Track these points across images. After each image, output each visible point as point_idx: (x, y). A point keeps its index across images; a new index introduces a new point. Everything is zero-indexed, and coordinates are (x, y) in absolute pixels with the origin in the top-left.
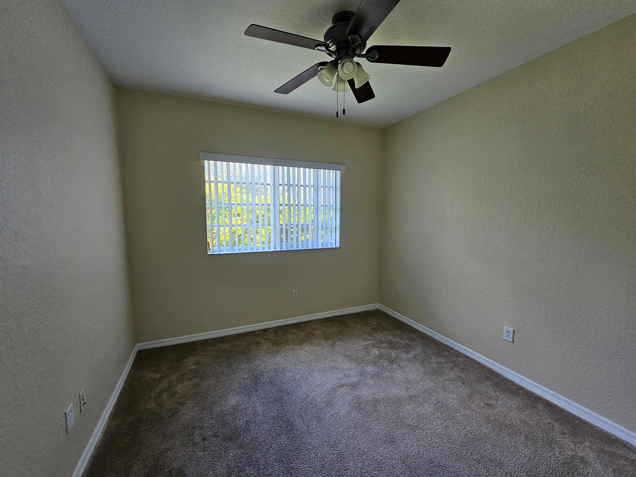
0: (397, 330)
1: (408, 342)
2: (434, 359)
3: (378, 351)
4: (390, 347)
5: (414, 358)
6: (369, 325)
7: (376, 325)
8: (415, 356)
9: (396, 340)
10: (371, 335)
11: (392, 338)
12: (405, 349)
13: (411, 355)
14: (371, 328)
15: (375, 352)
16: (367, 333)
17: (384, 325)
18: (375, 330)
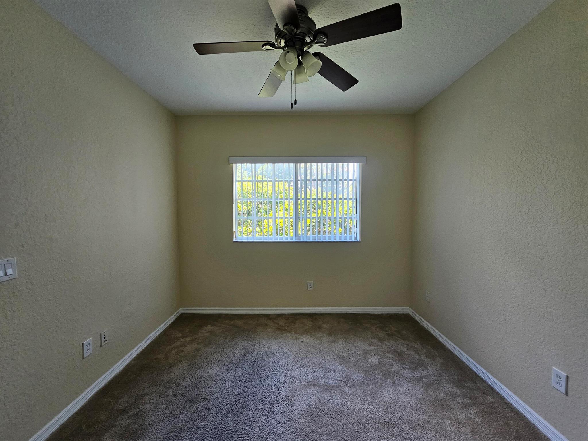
0: (418, 342)
1: (423, 358)
2: (447, 387)
3: (379, 359)
4: (396, 358)
5: (420, 379)
6: (387, 329)
7: (395, 331)
8: (422, 377)
9: (409, 352)
10: (381, 340)
11: (405, 350)
12: (413, 365)
13: (417, 375)
14: (386, 333)
15: (374, 360)
16: (378, 338)
17: (404, 333)
18: (390, 336)
